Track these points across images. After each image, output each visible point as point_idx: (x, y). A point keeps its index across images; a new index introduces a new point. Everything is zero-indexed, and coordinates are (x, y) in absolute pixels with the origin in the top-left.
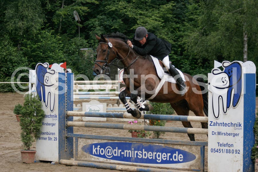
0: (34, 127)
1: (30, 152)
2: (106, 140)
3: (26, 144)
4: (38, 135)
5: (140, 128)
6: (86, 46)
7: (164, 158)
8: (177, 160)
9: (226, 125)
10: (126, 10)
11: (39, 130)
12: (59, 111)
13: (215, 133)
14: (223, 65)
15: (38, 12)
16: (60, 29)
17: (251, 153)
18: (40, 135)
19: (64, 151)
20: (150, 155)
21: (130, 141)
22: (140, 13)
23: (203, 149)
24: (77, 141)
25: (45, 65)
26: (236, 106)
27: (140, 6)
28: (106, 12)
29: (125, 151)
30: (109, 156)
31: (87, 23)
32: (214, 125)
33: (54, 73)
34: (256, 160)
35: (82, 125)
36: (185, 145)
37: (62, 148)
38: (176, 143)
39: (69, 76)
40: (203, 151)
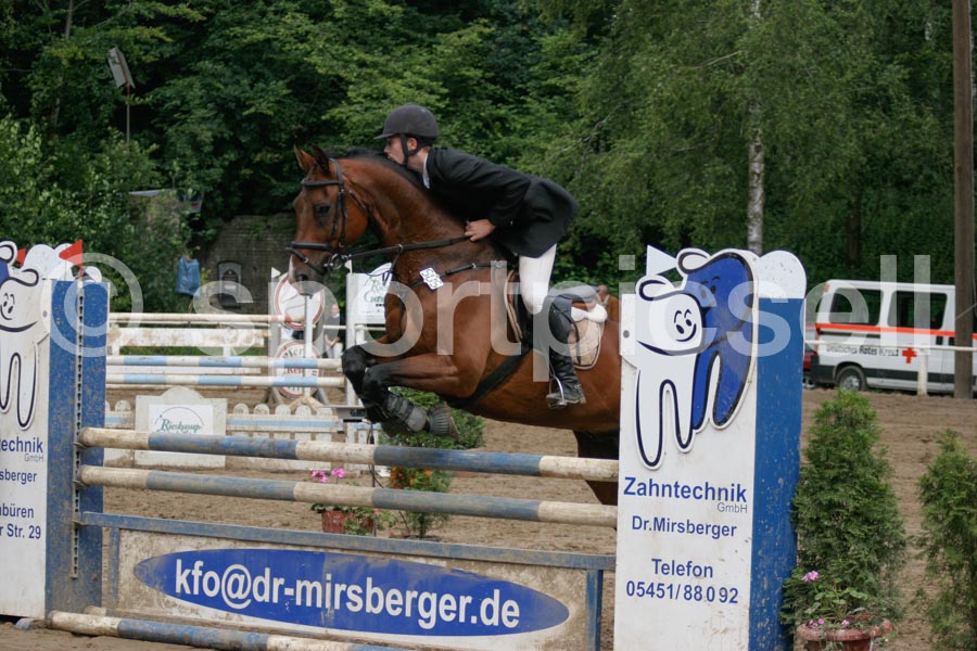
2: (227, 539)
5: (358, 498)
6: (151, 182)
7: (448, 612)
8: (496, 624)
9: (686, 494)
10: (306, 46)
12: (50, 427)
14: (680, 263)
17: (782, 603)
19: (66, 579)
20: (395, 602)
21: (316, 547)
22: (358, 61)
23: (596, 581)
24: (118, 543)
25: (3, 250)
26: (725, 420)
27: (359, 32)
29: (300, 585)
30: (237, 601)
31: (157, 94)
32: (642, 492)
33: (37, 282)
34: (801, 629)
35: (136, 482)
36: (529, 565)
37: (61, 568)
38: (494, 559)
39: (93, 296)
40: (596, 591)
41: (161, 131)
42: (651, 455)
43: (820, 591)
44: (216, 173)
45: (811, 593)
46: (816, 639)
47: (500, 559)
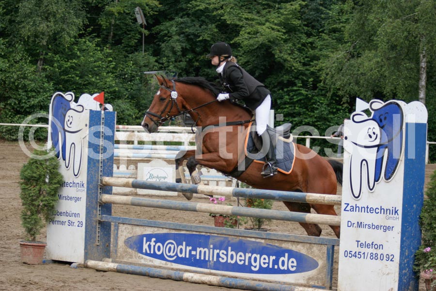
0: (44, 203)
1: (35, 244)
2: (166, 228)
3: (29, 230)
4: (50, 217)
5: (225, 211)
6: (153, 67)
7: (264, 263)
8: (286, 269)
9: (371, 211)
11: (53, 207)
12: (88, 177)
13: (353, 224)
14: (371, 106)
15: (75, 8)
16: (110, 38)
17: (414, 262)
18: (54, 216)
19: (94, 245)
20: (241, 258)
21: (206, 233)
23: (331, 250)
24: (118, 230)
25: (68, 96)
26: (390, 178)
28: (190, 12)
29: (198, 250)
30: (170, 257)
31: (157, 28)
32: (352, 210)
33: (83, 111)
34: (422, 274)
35: (126, 202)
36: (301, 242)
37: (92, 241)
38: (286, 239)
39: (109, 117)
40: (331, 255)
41: (159, 45)
43: (431, 256)
44: (183, 64)
45: (427, 257)
46: (428, 278)
47: (288, 240)
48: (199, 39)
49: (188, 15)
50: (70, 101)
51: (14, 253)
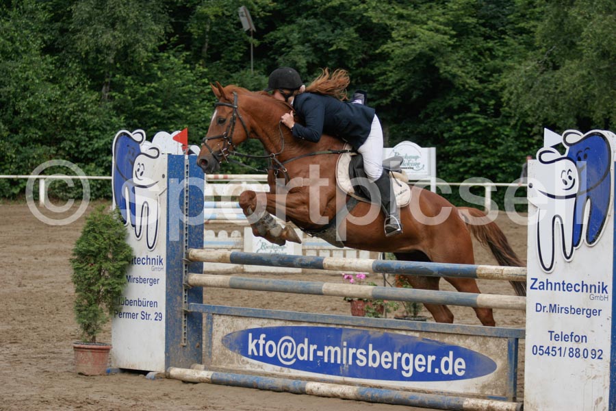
0: (105, 288)
1: (95, 347)
2: (281, 320)
3: (87, 327)
4: (116, 307)
5: (363, 293)
7: (420, 366)
8: (451, 373)
9: (569, 289)
10: (365, 5)
11: (119, 293)
12: (167, 249)
14: (564, 139)
15: (153, 9)
16: (205, 50)
18: (121, 306)
19: (179, 346)
20: (387, 360)
21: (337, 324)
22: (397, 14)
23: (514, 346)
24: (212, 323)
25: (137, 136)
26: (594, 241)
28: (318, 11)
29: (326, 349)
30: (287, 360)
31: (271, 35)
33: (158, 156)
35: (222, 284)
36: (471, 335)
37: (175, 340)
38: (450, 332)
39: (195, 164)
40: (514, 352)
41: (274, 60)
42: (547, 264)
47: (453, 332)
48: (332, 49)
49: (315, 15)
50: (140, 142)
51: (66, 359)
